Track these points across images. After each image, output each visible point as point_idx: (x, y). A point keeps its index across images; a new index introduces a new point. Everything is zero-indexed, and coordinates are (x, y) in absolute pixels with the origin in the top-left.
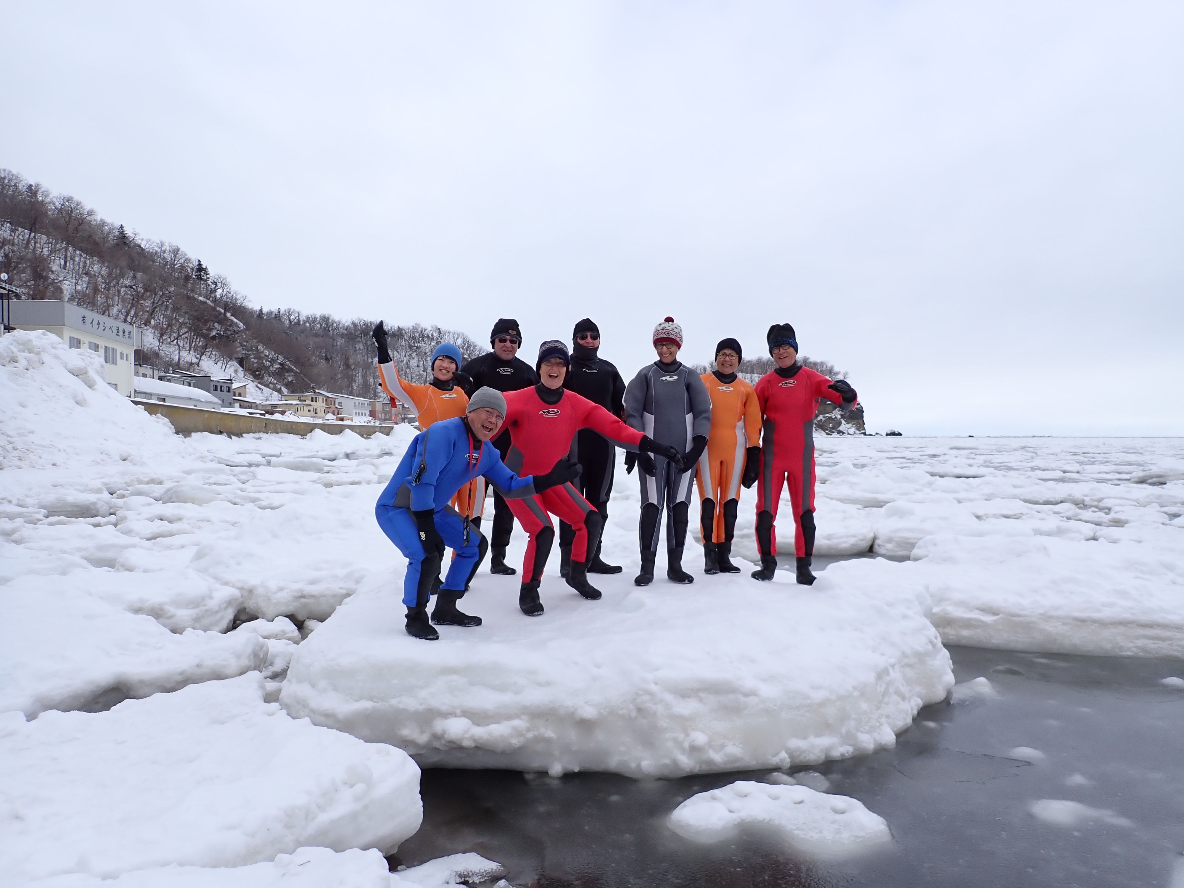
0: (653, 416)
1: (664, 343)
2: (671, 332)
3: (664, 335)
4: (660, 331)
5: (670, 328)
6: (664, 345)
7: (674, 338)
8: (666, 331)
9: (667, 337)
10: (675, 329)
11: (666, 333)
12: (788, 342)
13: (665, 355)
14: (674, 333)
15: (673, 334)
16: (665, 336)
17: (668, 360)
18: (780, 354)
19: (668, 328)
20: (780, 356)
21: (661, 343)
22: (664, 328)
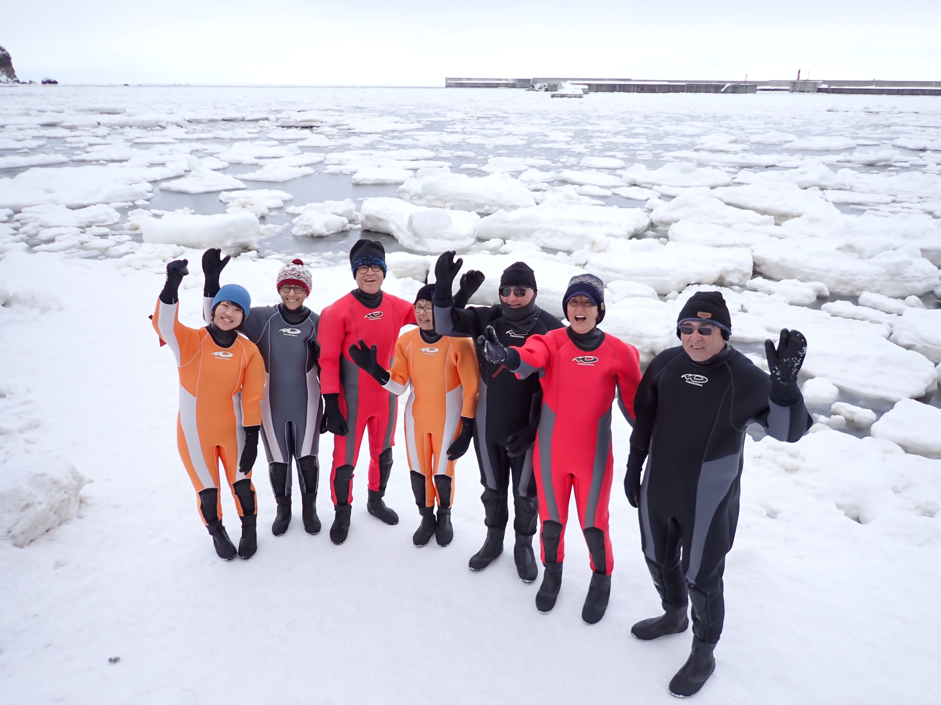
0: (269, 374)
1: (292, 286)
2: (302, 274)
3: (293, 276)
4: (289, 272)
5: (301, 271)
6: (291, 288)
7: (304, 281)
8: (297, 272)
9: (297, 279)
10: (306, 272)
11: (296, 275)
12: (380, 263)
13: (291, 301)
14: (305, 276)
15: (304, 278)
16: (295, 278)
17: (292, 306)
18: (368, 275)
19: (298, 270)
20: (367, 278)
21: (288, 285)
22: (293, 269)
